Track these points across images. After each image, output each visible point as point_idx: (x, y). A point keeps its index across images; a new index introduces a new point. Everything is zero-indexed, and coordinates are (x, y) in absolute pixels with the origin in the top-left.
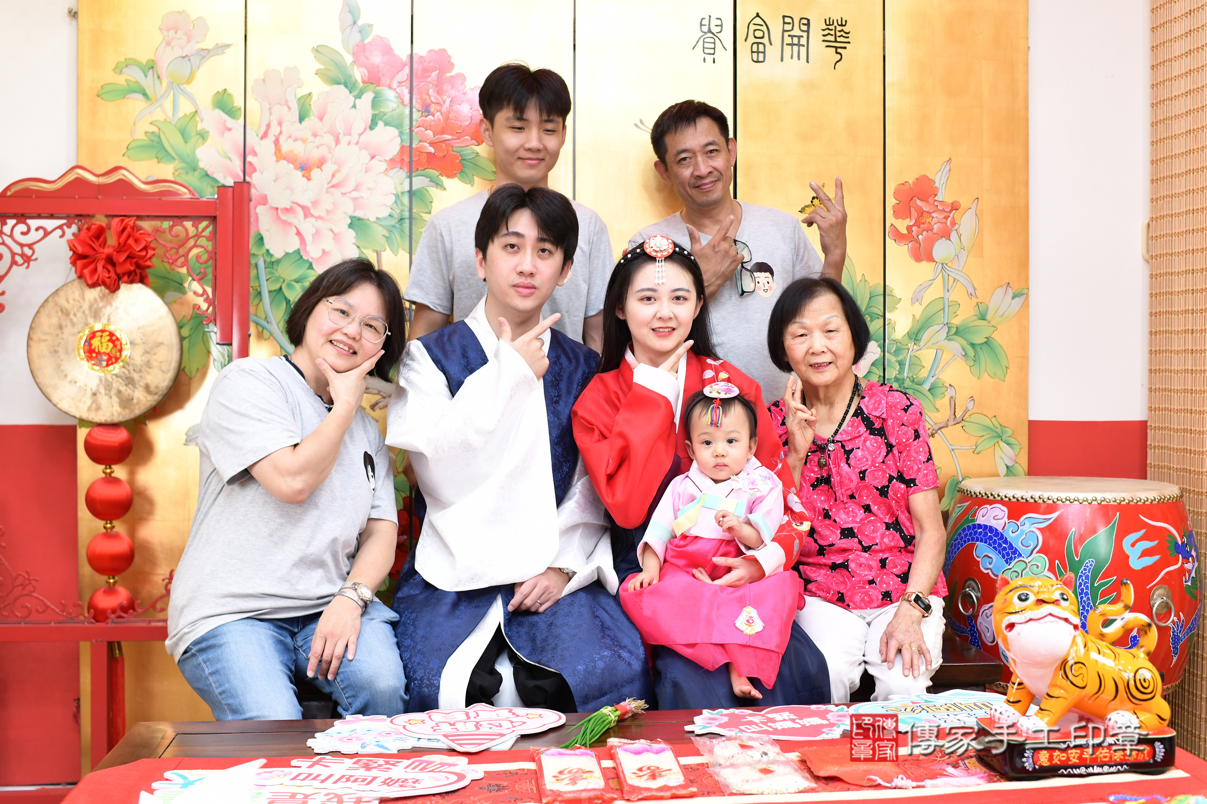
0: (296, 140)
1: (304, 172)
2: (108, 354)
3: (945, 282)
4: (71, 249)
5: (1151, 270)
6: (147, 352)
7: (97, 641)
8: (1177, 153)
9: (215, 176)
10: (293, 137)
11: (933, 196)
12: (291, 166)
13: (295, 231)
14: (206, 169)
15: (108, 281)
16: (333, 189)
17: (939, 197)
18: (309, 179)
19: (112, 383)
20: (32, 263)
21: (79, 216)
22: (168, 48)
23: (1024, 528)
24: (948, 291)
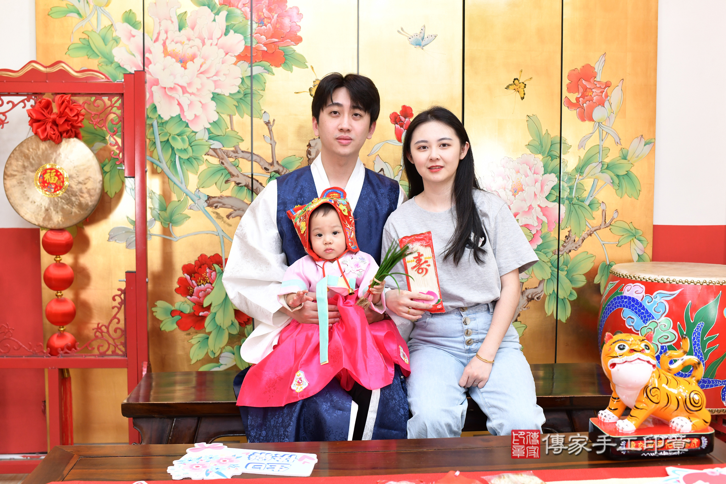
0: (176, 43)
1: (182, 64)
2: (55, 184)
3: (600, 135)
4: (29, 116)
6: (80, 183)
7: (52, 368)
9: (125, 67)
10: (175, 41)
11: (593, 78)
12: (174, 60)
13: (177, 102)
14: (119, 62)
15: (53, 136)
16: (201, 75)
17: (598, 79)
18: (185, 69)
19: (58, 203)
20: (5, 125)
21: (35, 94)
23: (656, 300)
24: (602, 141)
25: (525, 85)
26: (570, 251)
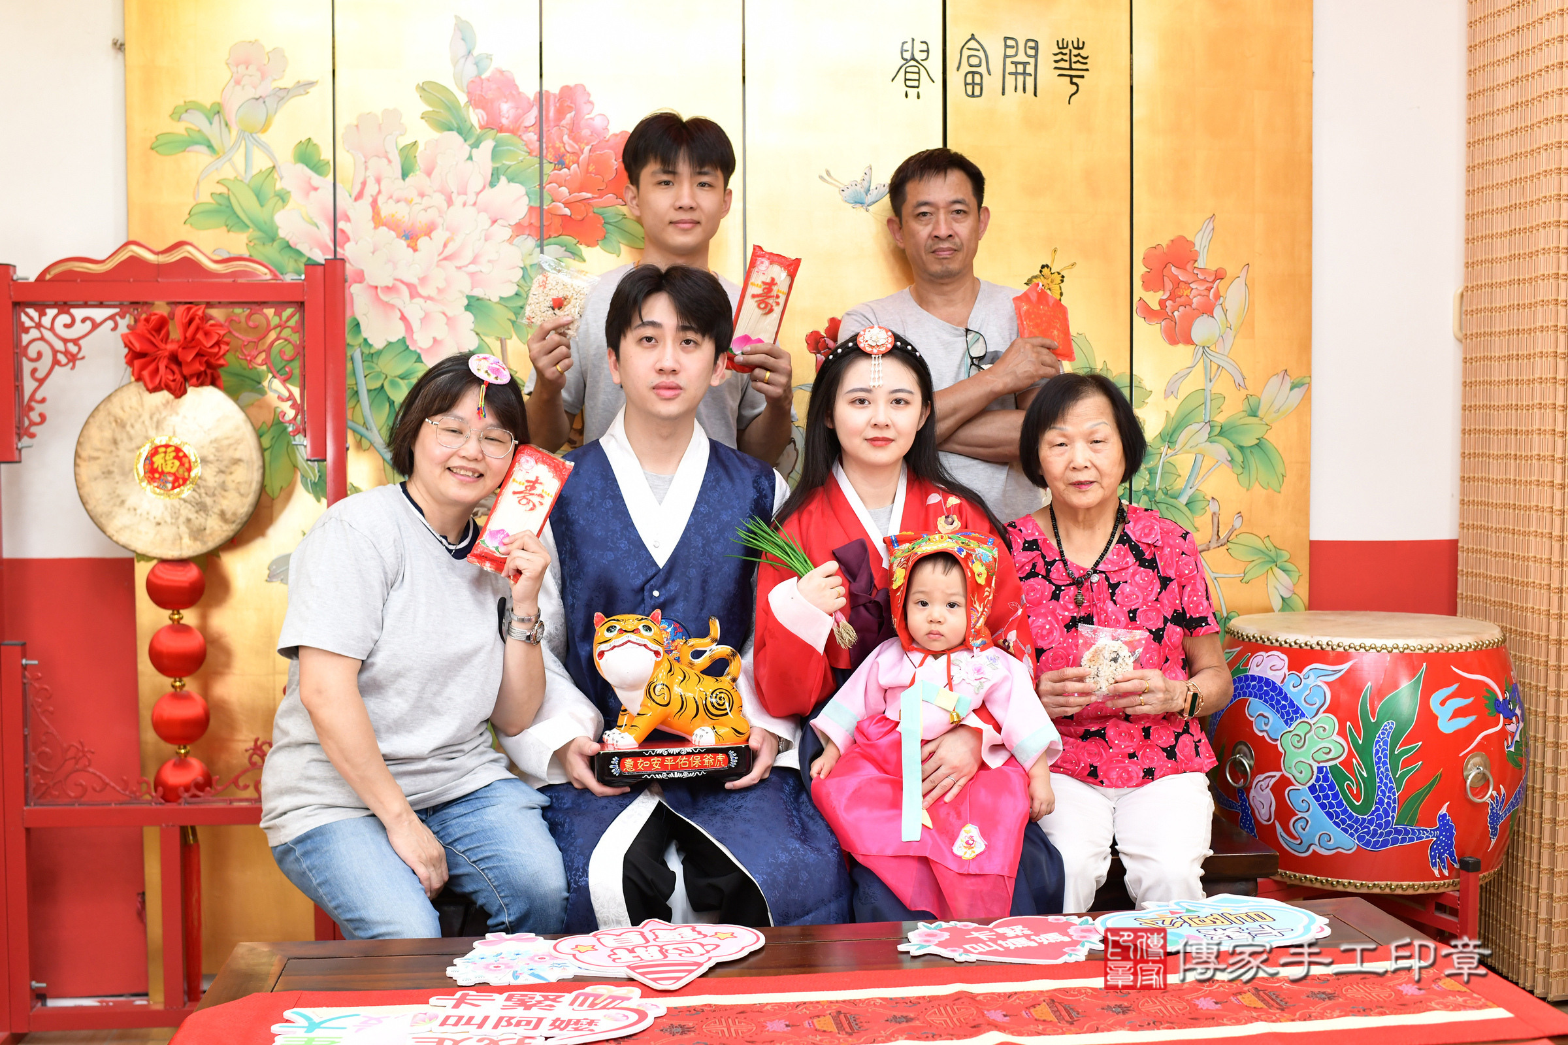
0: (398, 201)
1: (409, 241)
2: (174, 474)
3: (1207, 370)
4: (126, 346)
5: (1465, 352)
6: (222, 472)
7: (167, 826)
8: (1499, 207)
9: (299, 247)
10: (394, 198)
11: (1192, 262)
12: (393, 234)
13: (399, 315)
14: (287, 239)
15: (172, 384)
16: (445, 262)
17: (1200, 264)
18: (415, 250)
19: (179, 510)
20: (78, 363)
21: (135, 304)
22: (238, 88)
23: (1308, 681)
24: (1210, 381)
25: (1063, 277)
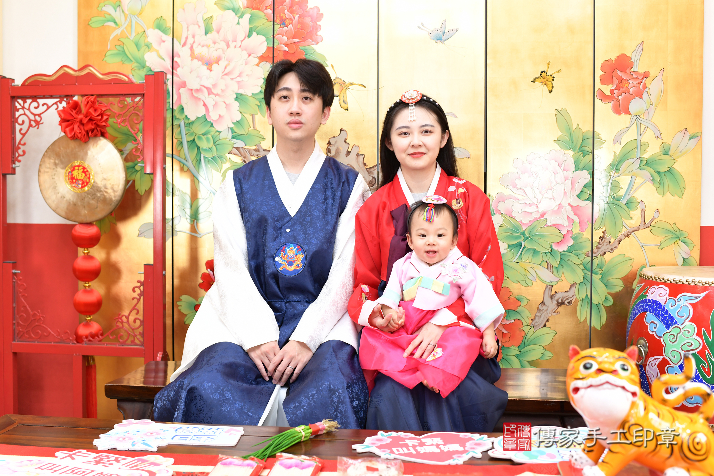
0: (203, 46)
1: (208, 66)
3: (638, 129)
4: (60, 117)
6: (105, 179)
7: (76, 355)
10: (201, 44)
11: (630, 68)
12: (200, 63)
13: (202, 103)
14: (150, 65)
15: (79, 135)
16: (225, 76)
17: (634, 69)
18: (211, 71)
19: (85, 198)
20: (40, 125)
21: (67, 96)
23: (680, 303)
24: (640, 135)
25: (554, 77)
26: (605, 253)
